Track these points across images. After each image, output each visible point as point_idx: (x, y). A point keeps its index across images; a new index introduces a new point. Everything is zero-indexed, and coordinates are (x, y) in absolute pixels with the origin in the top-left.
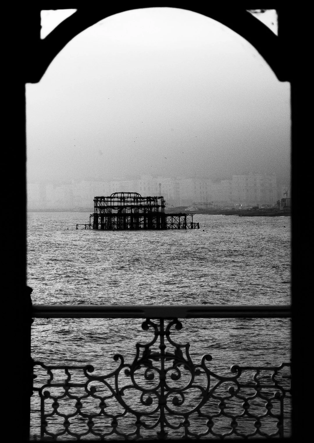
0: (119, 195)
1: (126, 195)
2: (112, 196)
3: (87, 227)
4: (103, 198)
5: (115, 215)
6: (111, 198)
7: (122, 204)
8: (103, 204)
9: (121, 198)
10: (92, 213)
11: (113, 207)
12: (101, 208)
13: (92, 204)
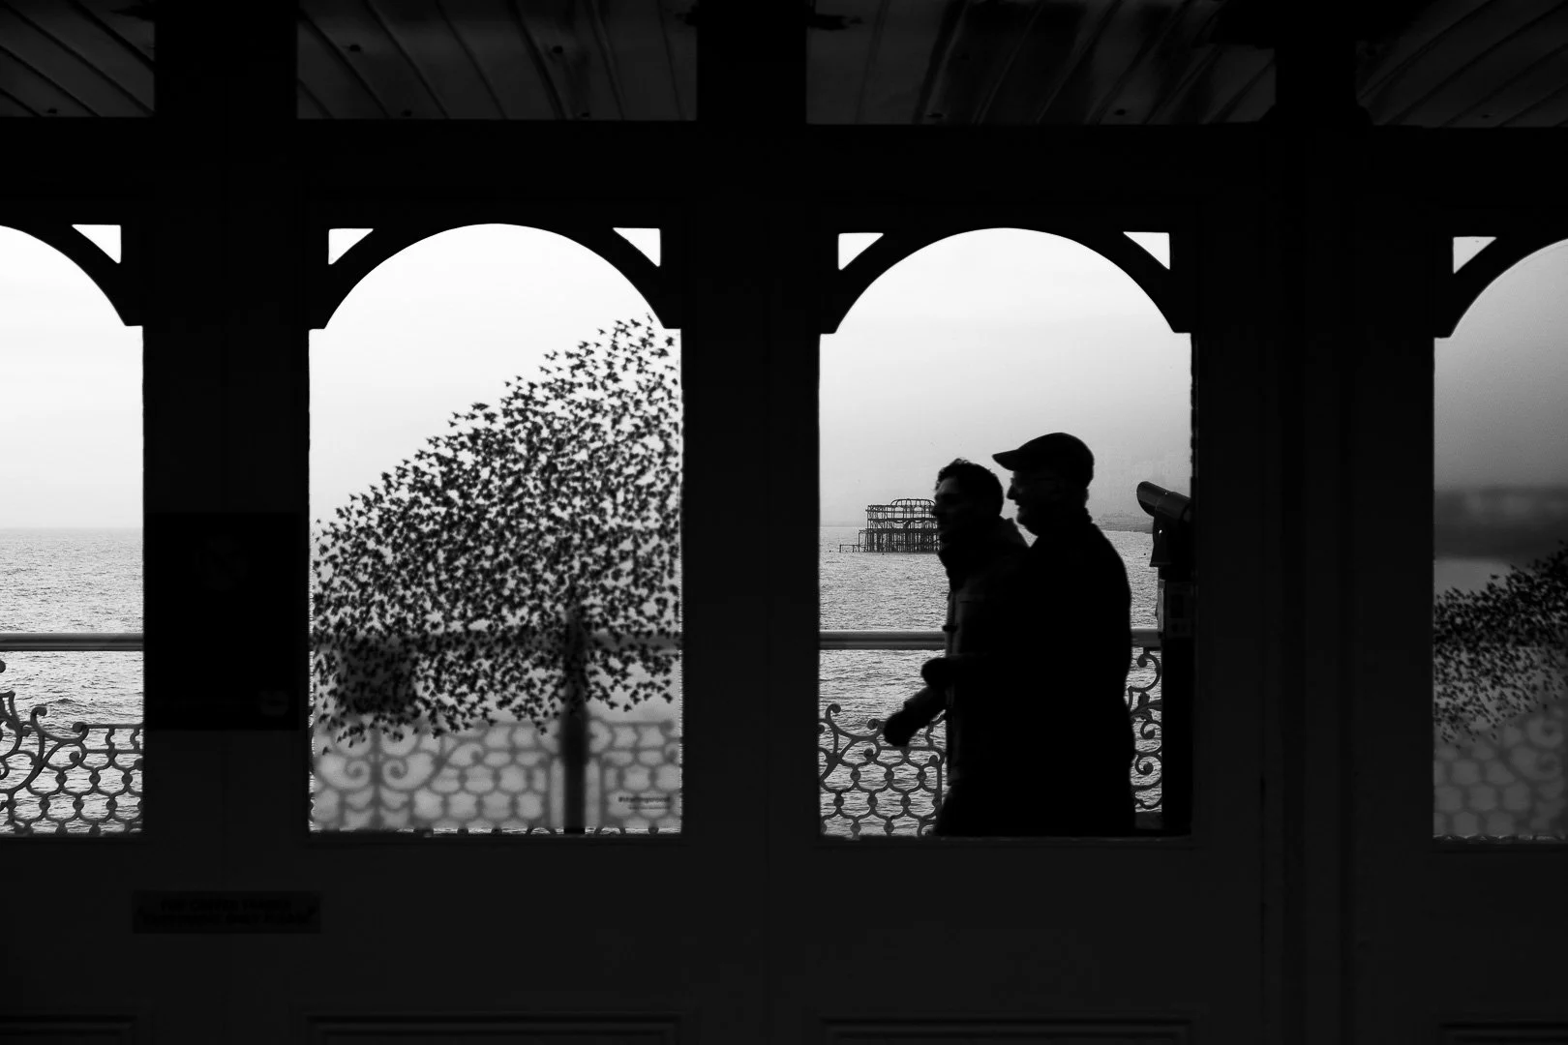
0: (904, 503)
1: (913, 503)
2: (894, 504)
3: (856, 547)
4: (882, 506)
5: (898, 531)
6: (891, 506)
7: (909, 516)
8: (880, 516)
9: (906, 507)
10: (864, 528)
11: (895, 520)
12: (878, 521)
13: (865, 516)
